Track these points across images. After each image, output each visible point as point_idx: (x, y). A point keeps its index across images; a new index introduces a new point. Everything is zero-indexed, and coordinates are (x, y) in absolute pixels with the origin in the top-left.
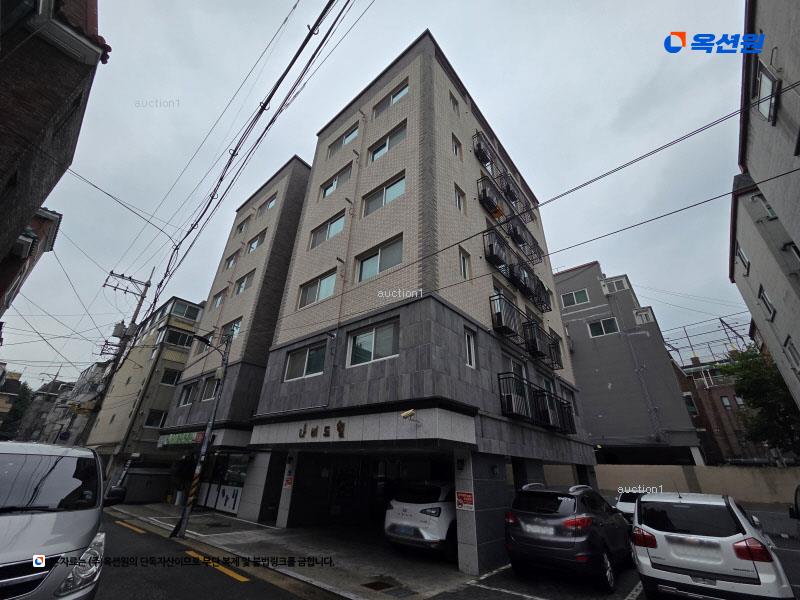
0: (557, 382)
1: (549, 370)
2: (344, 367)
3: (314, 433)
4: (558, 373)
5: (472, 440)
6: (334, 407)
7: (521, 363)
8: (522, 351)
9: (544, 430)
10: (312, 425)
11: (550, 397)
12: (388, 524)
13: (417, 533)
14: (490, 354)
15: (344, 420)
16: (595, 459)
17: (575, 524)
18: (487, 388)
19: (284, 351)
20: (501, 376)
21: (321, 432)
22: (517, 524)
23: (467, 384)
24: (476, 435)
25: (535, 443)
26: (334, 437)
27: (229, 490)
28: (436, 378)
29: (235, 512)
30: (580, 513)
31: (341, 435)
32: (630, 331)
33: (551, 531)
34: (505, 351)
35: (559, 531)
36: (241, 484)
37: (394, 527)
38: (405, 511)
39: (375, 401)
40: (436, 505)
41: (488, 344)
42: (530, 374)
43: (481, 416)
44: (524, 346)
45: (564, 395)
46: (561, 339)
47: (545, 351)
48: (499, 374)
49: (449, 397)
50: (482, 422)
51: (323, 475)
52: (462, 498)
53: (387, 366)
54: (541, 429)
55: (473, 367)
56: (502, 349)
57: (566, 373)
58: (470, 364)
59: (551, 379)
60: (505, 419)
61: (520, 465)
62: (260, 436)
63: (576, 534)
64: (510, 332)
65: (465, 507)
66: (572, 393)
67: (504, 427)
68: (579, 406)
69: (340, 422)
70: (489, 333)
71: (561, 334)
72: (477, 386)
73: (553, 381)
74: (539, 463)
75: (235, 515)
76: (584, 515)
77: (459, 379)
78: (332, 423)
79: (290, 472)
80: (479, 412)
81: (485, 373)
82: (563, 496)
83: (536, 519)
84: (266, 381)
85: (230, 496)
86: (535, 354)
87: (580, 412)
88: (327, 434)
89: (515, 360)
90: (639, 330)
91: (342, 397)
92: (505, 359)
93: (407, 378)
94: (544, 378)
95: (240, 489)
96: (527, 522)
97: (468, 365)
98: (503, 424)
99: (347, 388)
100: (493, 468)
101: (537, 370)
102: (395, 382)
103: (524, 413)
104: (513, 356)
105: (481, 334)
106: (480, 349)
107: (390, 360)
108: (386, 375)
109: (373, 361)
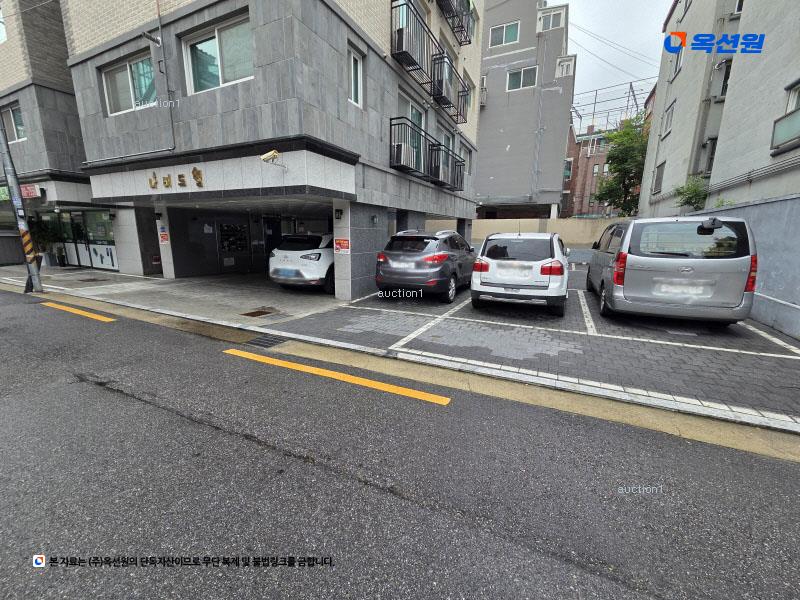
0: (457, 139)
1: (453, 123)
2: (185, 94)
3: (168, 183)
4: (461, 127)
5: (351, 190)
6: (183, 150)
7: (421, 110)
8: (425, 95)
9: (432, 186)
10: (162, 173)
11: (447, 154)
12: (271, 269)
13: (298, 273)
14: (383, 90)
15: (199, 166)
16: (476, 214)
17: (433, 259)
18: (375, 133)
19: (91, 66)
20: (394, 122)
21: (175, 181)
22: (386, 262)
23: (349, 125)
24: (356, 185)
25: (421, 198)
26: (191, 187)
27: (102, 249)
28: (304, 112)
29: (116, 268)
30: (440, 250)
31: (199, 185)
32: (546, 85)
33: (413, 265)
34: (404, 91)
35: (419, 265)
36: (112, 243)
37: (277, 271)
38: (286, 257)
39: (231, 141)
40: (316, 251)
41: (382, 76)
42: (430, 125)
43: (364, 165)
44: (428, 87)
45: (463, 152)
46: (474, 87)
47: (453, 98)
48: (391, 119)
49: (323, 139)
50: (364, 172)
51: (206, 231)
52: (339, 244)
53: (241, 93)
54: (429, 184)
55: (360, 105)
56: (400, 87)
57: (469, 129)
58: (356, 100)
59: (452, 134)
60: (392, 171)
61: (402, 216)
62: (102, 188)
63: (432, 266)
64: (412, 63)
65: (343, 251)
66: (470, 152)
67: (390, 178)
68: (474, 166)
69: (195, 169)
70: (383, 59)
71: (477, 83)
72: (362, 130)
73: (453, 136)
74: (423, 215)
75: (118, 271)
76: (441, 253)
77: (339, 119)
78: (186, 170)
79: (163, 228)
80: (360, 160)
81: (373, 114)
82: (428, 238)
83: (402, 258)
84: (82, 115)
85: (105, 255)
86: (440, 100)
87: (474, 171)
88: (183, 184)
89: (416, 105)
90: (555, 85)
91: (190, 139)
92: (402, 101)
93: (267, 110)
94: (445, 132)
95: (112, 247)
96: (394, 260)
97: (352, 101)
98: (388, 176)
99: (194, 124)
100: (373, 218)
101: (438, 122)
102: (253, 118)
103: (412, 166)
104: (412, 98)
105: (372, 59)
106: (371, 83)
107: (244, 83)
108: (241, 106)
109: (222, 85)
